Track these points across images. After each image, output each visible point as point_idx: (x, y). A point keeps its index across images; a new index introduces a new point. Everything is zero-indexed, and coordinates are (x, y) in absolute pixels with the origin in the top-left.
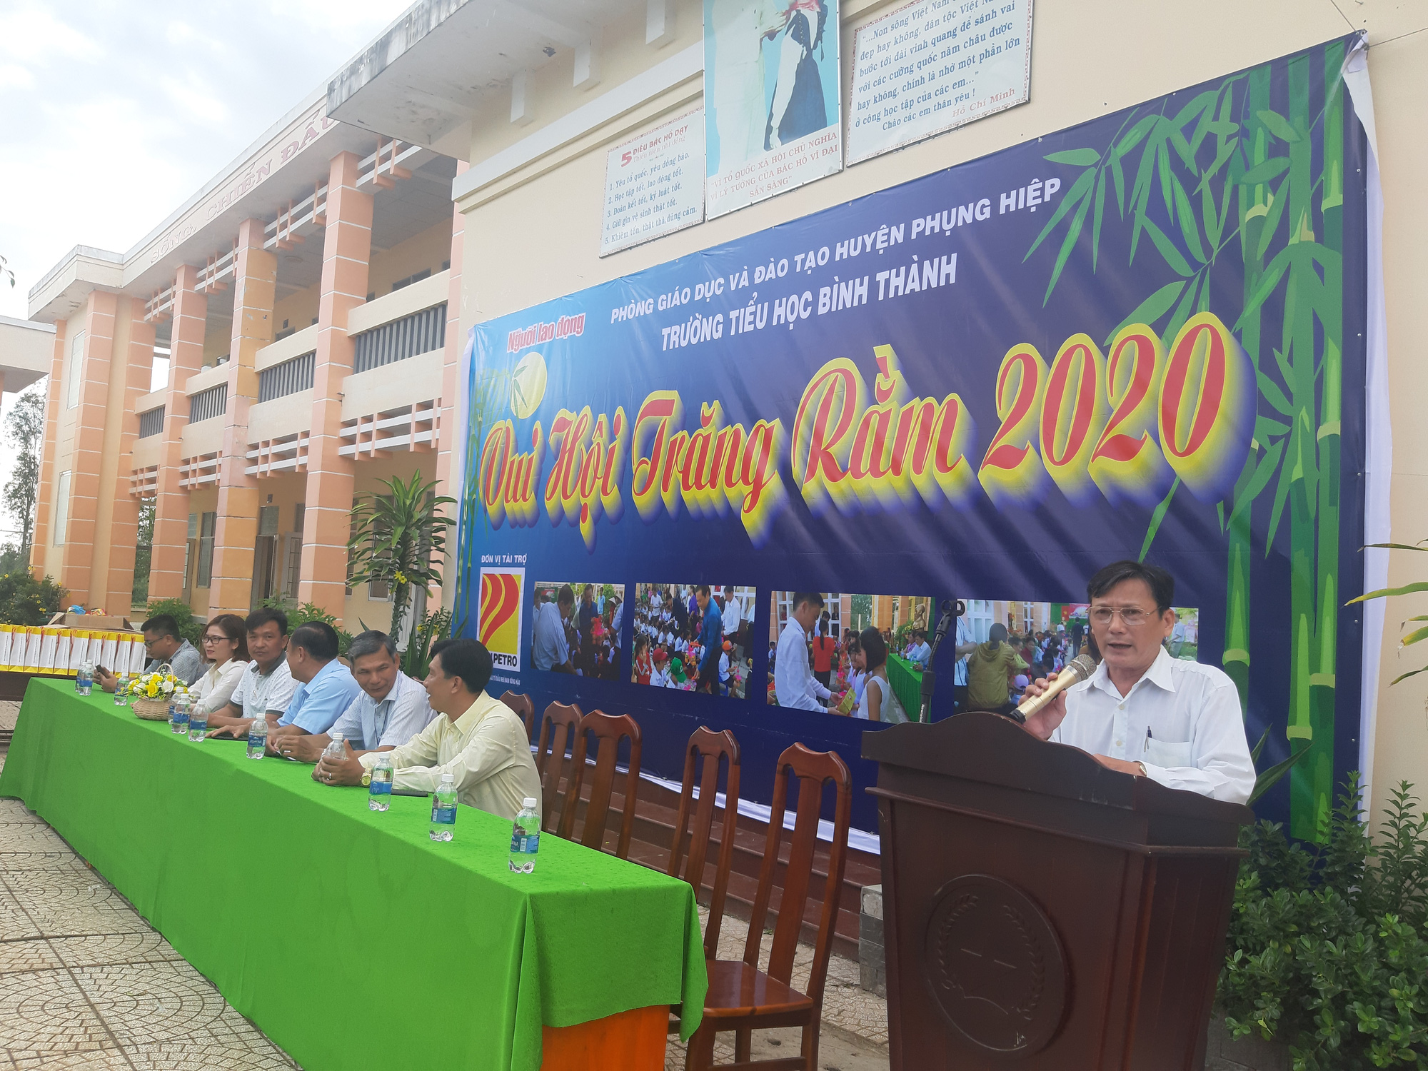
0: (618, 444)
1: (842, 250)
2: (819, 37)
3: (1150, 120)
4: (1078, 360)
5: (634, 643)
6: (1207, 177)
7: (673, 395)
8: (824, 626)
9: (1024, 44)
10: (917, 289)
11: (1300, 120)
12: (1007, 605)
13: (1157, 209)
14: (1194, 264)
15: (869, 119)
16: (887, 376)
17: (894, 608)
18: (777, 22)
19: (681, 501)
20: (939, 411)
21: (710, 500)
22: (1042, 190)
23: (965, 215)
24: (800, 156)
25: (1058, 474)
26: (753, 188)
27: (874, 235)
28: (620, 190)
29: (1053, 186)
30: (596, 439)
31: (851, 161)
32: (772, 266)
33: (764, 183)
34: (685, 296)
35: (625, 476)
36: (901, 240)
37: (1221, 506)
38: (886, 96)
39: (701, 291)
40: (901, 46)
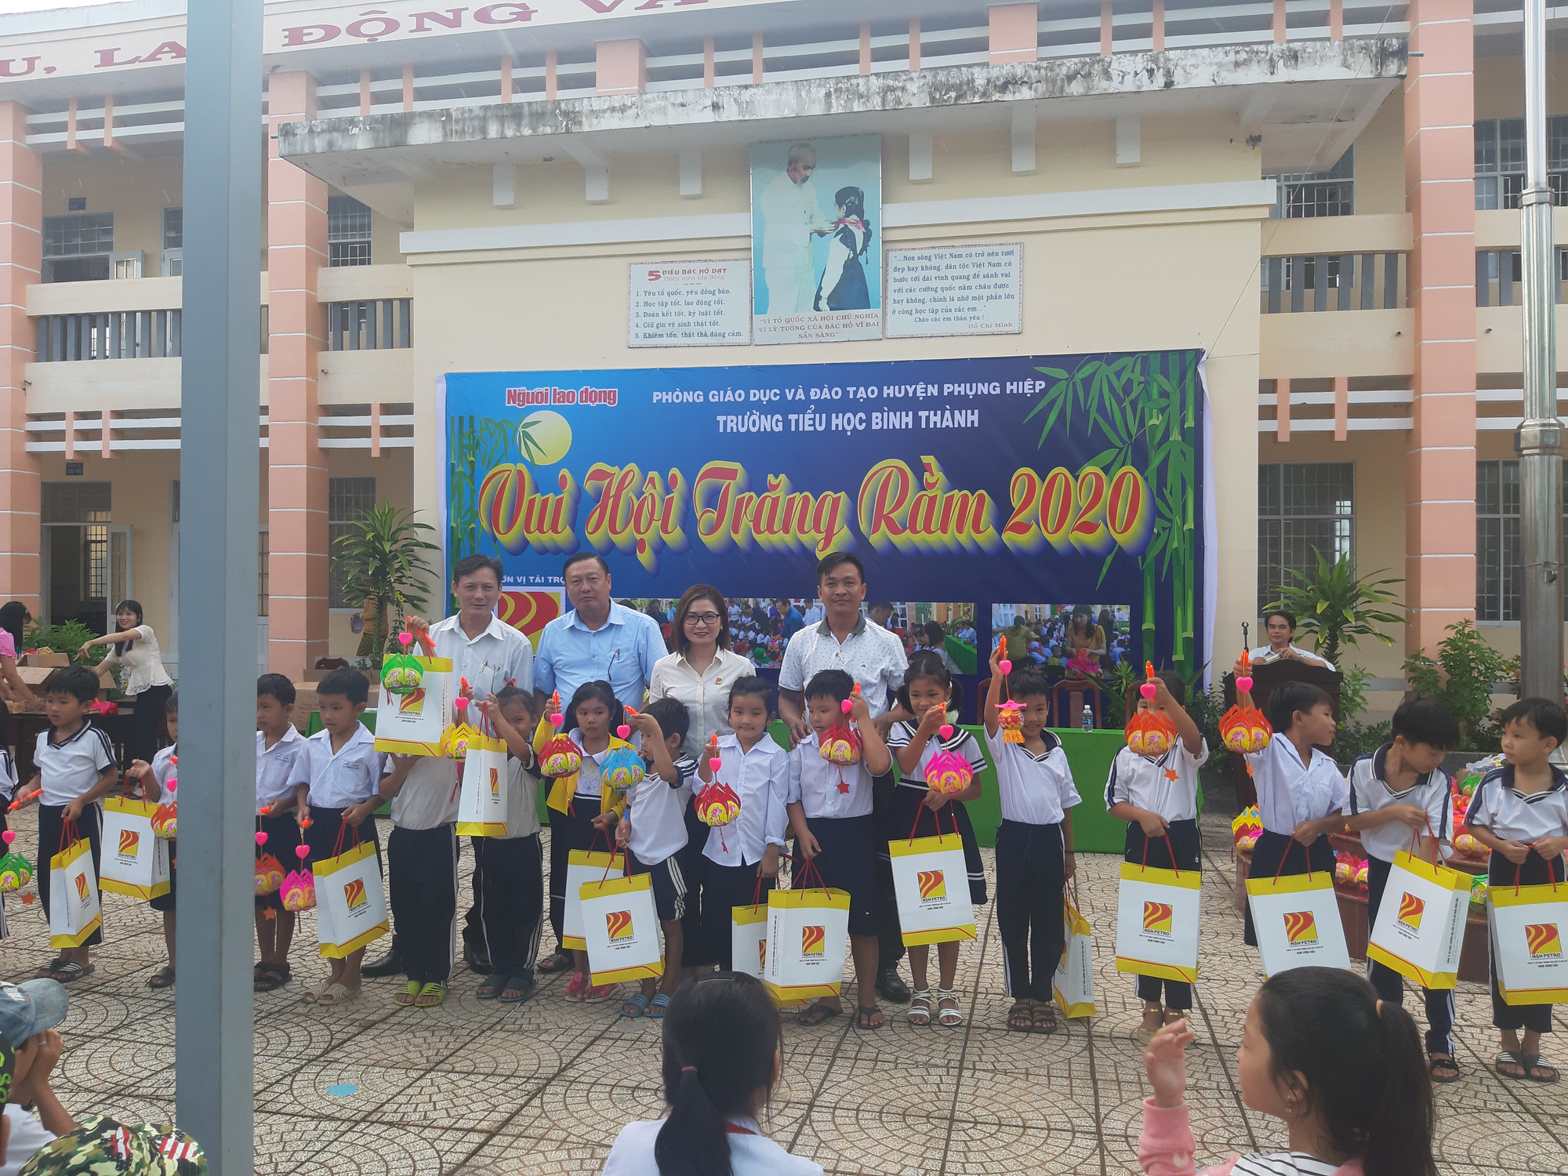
0: (676, 495)
1: (889, 391)
2: (865, 248)
3: (1097, 363)
4: (1060, 481)
6: (1128, 400)
7: (737, 466)
8: (895, 622)
9: (1016, 300)
10: (951, 426)
11: (1175, 383)
12: (1024, 606)
13: (1102, 409)
14: (1124, 442)
15: (903, 312)
16: (932, 474)
17: (948, 609)
18: (827, 227)
19: (754, 542)
20: (973, 500)
21: (785, 542)
22: (1034, 385)
23: (983, 389)
24: (847, 321)
25: (1051, 538)
26: (802, 333)
27: (914, 387)
28: (650, 299)
29: (1040, 385)
30: (648, 490)
31: (889, 334)
32: (826, 390)
33: (813, 332)
34: (740, 396)
35: (688, 521)
36: (936, 394)
37: (1140, 558)
38: (916, 301)
39: (756, 395)
40: (927, 273)
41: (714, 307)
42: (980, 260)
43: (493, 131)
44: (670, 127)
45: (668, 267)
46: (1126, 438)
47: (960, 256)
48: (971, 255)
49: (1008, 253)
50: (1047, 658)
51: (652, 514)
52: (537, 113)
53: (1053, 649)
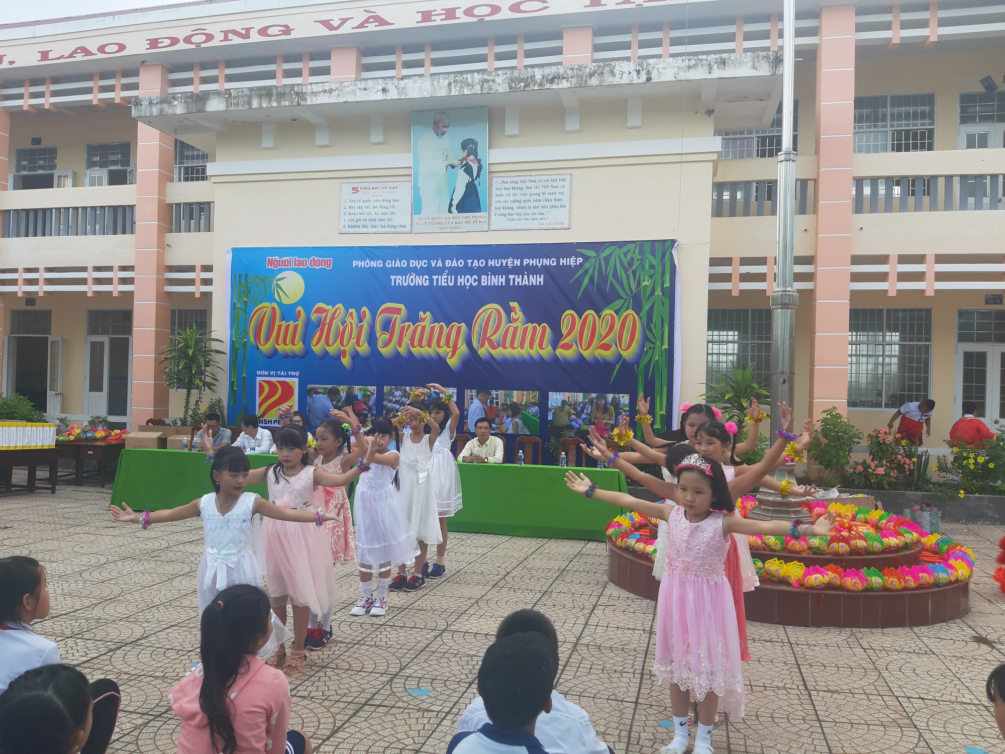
0: (365, 323)
1: (491, 263)
2: (478, 175)
3: (613, 247)
4: (590, 318)
5: (384, 412)
6: (631, 270)
7: (402, 306)
8: (491, 402)
9: (567, 208)
10: (528, 284)
11: (659, 260)
12: (567, 394)
13: (615, 275)
14: (628, 296)
15: (501, 215)
16: (516, 314)
17: (523, 395)
18: (456, 162)
19: (410, 353)
20: (539, 329)
21: (429, 353)
22: (576, 260)
23: (547, 262)
24: (468, 220)
25: (584, 353)
26: (441, 226)
27: (506, 260)
28: (352, 204)
29: (580, 260)
30: (349, 320)
31: (492, 228)
32: (455, 261)
33: (448, 226)
34: (404, 264)
35: (372, 339)
36: (519, 265)
37: (636, 366)
38: (508, 208)
39: (414, 263)
40: (515, 191)
41: (390, 210)
42: (546, 184)
43: (255, 104)
44: (358, 102)
45: (364, 185)
46: (629, 293)
47: (535, 181)
48: (541, 181)
49: (562, 180)
50: (580, 425)
51: (351, 335)
52: (281, 93)
53: (583, 420)
